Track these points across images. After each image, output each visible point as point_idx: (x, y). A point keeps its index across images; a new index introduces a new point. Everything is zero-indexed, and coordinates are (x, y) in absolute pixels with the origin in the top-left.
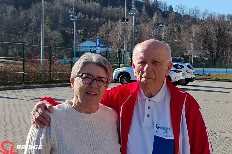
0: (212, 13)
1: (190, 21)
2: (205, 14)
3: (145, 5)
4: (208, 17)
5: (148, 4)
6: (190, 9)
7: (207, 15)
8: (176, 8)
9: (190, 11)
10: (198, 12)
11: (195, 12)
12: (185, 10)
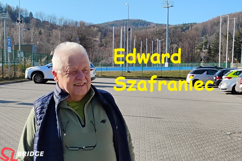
0: (67, 20)
1: (49, 26)
2: (61, 20)
3: (8, 11)
4: (64, 23)
5: (11, 11)
6: (48, 15)
7: (63, 21)
8: (36, 15)
9: (48, 18)
10: (55, 18)
11: (52, 18)
12: (44, 17)
